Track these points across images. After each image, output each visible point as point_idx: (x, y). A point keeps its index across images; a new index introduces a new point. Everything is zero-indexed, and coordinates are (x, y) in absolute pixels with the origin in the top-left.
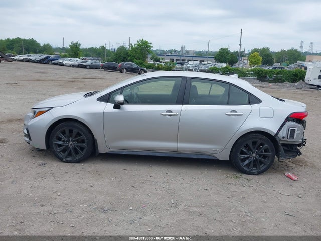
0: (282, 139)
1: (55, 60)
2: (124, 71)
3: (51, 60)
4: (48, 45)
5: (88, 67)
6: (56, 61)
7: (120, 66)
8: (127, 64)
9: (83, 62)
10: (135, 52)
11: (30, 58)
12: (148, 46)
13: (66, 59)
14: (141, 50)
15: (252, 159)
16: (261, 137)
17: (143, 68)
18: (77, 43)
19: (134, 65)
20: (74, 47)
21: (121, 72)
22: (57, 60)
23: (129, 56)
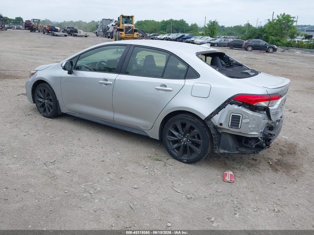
0: (219, 126)
1: (188, 38)
2: (250, 49)
3: (185, 39)
4: (195, 25)
5: (216, 45)
6: (189, 40)
7: (246, 43)
8: (253, 41)
9: (213, 40)
10: (272, 28)
11: (169, 37)
12: (289, 21)
13: (198, 37)
14: (281, 25)
15: (183, 143)
16: (191, 119)
17: (272, 46)
18: (214, 22)
19: (262, 42)
20: (211, 26)
21: (246, 50)
22: (190, 38)
23: (265, 33)
